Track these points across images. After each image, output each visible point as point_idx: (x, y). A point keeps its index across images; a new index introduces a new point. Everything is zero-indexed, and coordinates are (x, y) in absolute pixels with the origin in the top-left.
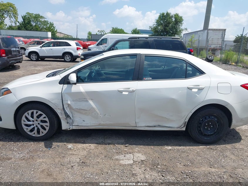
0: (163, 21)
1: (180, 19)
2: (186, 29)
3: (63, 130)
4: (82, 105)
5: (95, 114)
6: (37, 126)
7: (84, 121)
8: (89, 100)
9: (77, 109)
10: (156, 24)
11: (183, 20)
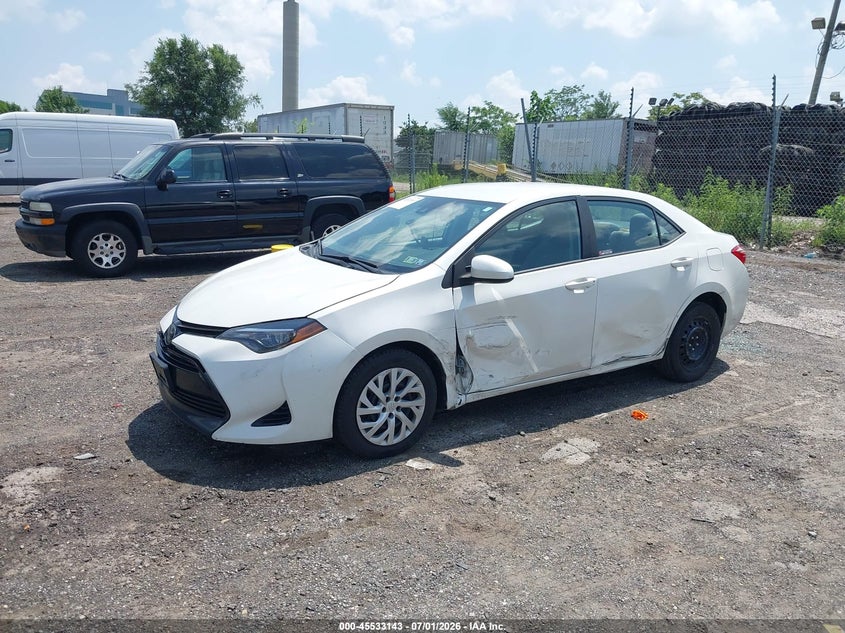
0: (177, 69)
1: (231, 65)
2: (256, 99)
3: (449, 411)
4: (493, 336)
5: (518, 354)
6: (398, 408)
7: (491, 376)
8: (506, 320)
9: (485, 347)
10: (150, 77)
11: (242, 68)
